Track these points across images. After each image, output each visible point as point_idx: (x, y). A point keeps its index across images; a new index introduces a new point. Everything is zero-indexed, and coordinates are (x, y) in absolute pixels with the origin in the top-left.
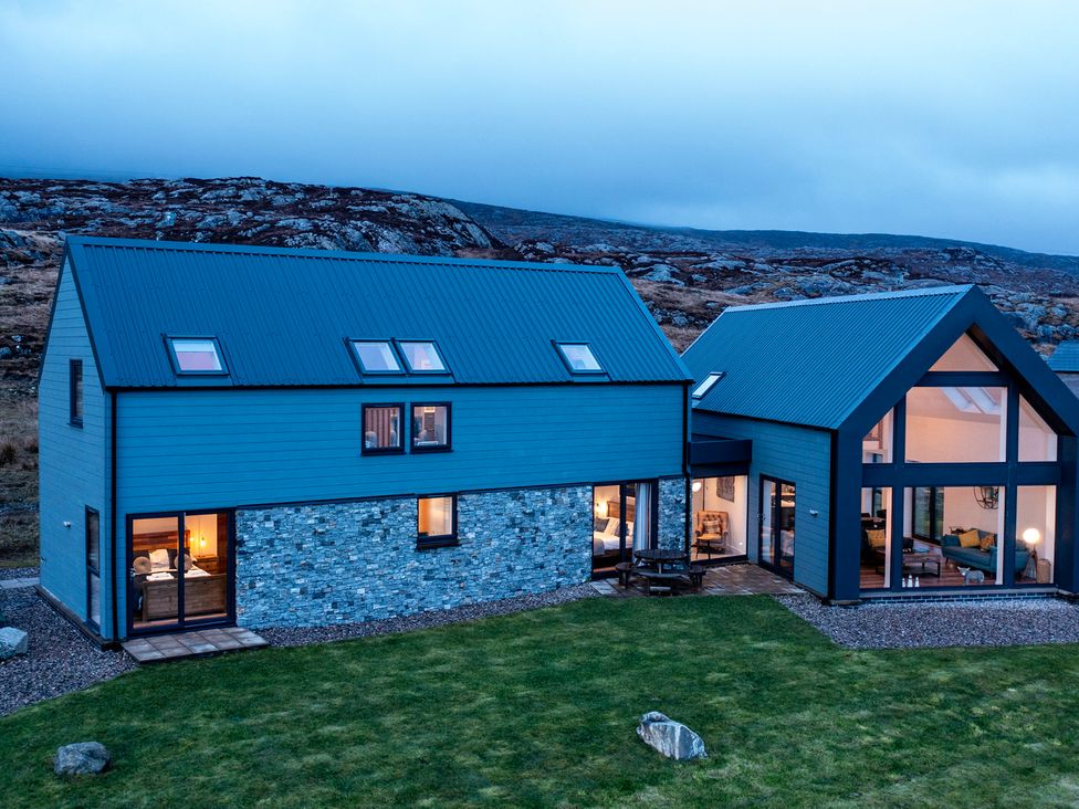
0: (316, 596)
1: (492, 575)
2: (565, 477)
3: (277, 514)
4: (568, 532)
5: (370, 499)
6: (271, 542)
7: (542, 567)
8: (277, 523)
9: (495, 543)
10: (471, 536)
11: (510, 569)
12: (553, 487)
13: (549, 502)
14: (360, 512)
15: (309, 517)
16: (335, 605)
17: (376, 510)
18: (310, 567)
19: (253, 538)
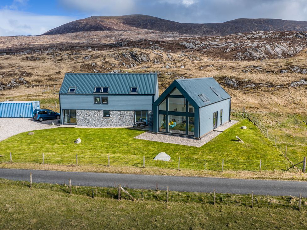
0: (87, 122)
1: (116, 123)
2: (129, 109)
3: (82, 111)
4: (129, 118)
5: (95, 110)
6: (81, 115)
7: (124, 122)
8: (81, 112)
9: (116, 118)
10: (112, 116)
11: (119, 122)
12: (126, 111)
13: (126, 113)
14: (94, 112)
15: (86, 112)
16: (90, 124)
17: (96, 111)
18: (86, 118)
19: (78, 114)
